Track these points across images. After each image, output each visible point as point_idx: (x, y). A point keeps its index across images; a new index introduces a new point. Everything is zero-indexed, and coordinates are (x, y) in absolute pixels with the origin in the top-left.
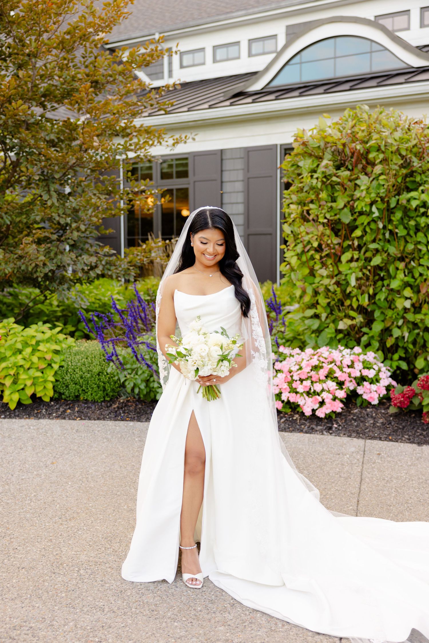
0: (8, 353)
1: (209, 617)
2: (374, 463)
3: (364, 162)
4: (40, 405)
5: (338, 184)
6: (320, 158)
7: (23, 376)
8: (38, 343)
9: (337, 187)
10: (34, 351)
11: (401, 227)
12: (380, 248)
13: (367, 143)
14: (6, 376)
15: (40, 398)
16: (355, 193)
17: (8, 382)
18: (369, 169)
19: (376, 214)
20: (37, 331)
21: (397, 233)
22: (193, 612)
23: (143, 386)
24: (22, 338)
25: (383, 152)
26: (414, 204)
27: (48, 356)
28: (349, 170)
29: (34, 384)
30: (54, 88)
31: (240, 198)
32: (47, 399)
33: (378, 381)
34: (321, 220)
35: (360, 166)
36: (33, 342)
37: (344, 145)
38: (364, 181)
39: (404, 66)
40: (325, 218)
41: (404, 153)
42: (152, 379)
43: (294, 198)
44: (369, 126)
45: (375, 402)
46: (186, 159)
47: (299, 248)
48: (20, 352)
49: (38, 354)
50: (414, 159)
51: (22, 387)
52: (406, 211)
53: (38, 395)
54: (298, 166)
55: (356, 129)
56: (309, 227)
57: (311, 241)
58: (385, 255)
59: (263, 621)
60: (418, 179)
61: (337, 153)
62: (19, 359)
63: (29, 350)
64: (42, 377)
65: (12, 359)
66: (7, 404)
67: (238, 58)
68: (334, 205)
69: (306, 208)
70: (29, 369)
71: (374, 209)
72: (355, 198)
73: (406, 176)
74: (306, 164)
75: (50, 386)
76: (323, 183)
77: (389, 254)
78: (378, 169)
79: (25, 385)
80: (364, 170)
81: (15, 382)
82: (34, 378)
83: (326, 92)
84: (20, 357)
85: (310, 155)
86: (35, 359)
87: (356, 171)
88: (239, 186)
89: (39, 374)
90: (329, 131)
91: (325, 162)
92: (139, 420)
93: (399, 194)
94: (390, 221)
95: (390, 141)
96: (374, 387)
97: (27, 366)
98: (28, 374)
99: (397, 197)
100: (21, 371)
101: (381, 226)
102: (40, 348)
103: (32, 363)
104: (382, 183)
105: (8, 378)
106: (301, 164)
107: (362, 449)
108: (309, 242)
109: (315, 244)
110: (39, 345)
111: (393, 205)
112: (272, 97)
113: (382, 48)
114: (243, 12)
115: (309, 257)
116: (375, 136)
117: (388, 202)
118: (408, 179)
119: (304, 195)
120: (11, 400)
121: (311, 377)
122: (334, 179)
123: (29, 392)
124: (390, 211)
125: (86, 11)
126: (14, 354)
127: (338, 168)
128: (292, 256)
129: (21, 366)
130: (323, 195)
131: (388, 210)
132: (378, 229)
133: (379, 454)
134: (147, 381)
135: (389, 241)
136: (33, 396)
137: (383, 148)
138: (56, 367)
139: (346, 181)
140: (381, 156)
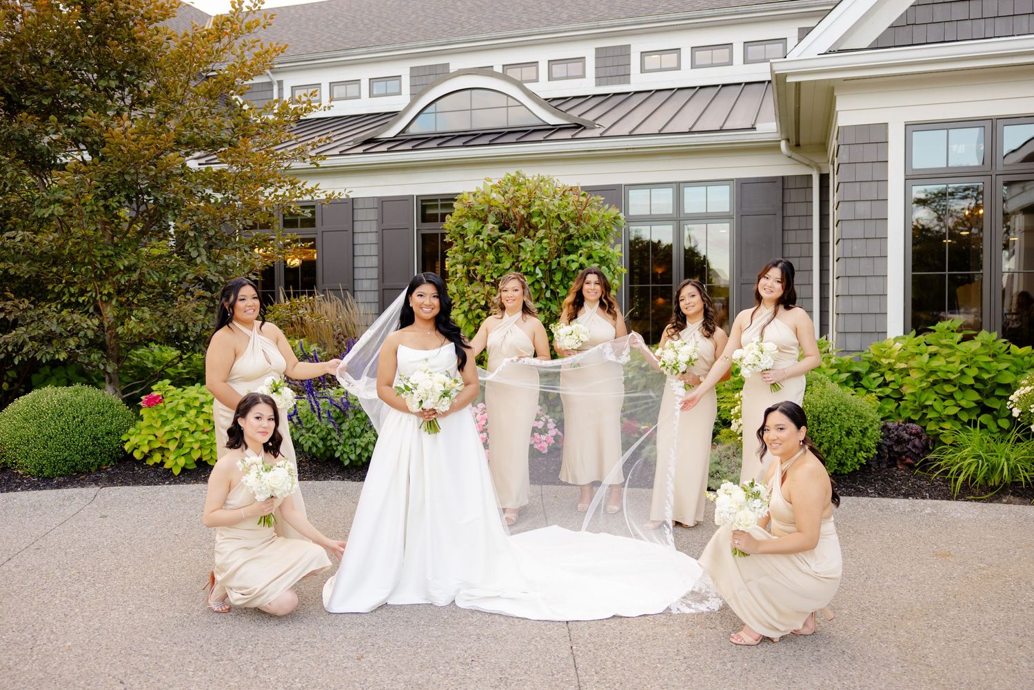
0: (171, 416)
1: (456, 621)
2: (553, 504)
3: (526, 225)
4: (206, 469)
5: (504, 246)
6: (484, 220)
7: (189, 439)
8: (202, 404)
9: (502, 249)
10: (198, 413)
11: (561, 287)
12: (543, 307)
13: (529, 207)
14: (169, 440)
15: (206, 462)
16: (521, 254)
17: (172, 446)
18: (532, 232)
19: (540, 275)
20: (198, 393)
21: (558, 293)
22: (442, 620)
23: (320, 445)
24: (183, 401)
25: (545, 218)
26: (574, 266)
28: (513, 233)
29: (200, 448)
30: (198, 136)
31: (374, 250)
33: (546, 432)
34: (488, 280)
35: (523, 229)
36: (197, 404)
37: (508, 209)
38: (528, 244)
39: (539, 122)
40: (492, 277)
41: (563, 218)
42: (329, 437)
43: (460, 258)
44: (530, 193)
45: (546, 451)
46: (313, 207)
47: (465, 306)
48: (183, 414)
49: (203, 416)
50: (572, 225)
51: (188, 450)
52: (566, 272)
53: (204, 459)
54: (463, 227)
55: (518, 194)
56: (476, 286)
57: (478, 300)
58: (547, 314)
59: (502, 619)
60: (576, 243)
61: (500, 216)
62: (182, 422)
63: (193, 412)
64: (209, 440)
65: (176, 422)
66: (171, 469)
67: (359, 97)
68: (500, 265)
69: (472, 268)
70: (195, 431)
71: (538, 270)
72: (520, 259)
73: (565, 239)
74: (471, 226)
76: (489, 244)
77: (551, 312)
78: (541, 233)
79: (192, 448)
80: (526, 234)
81: (180, 446)
82: (201, 441)
83: (465, 145)
84: (184, 420)
85: (474, 217)
86: (200, 421)
87: (519, 234)
88: (373, 238)
89: (205, 437)
90: (494, 195)
91: (490, 226)
92: (317, 480)
93: (559, 256)
94: (552, 281)
95: (551, 207)
96: (543, 438)
97: (192, 429)
98: (194, 438)
99: (558, 259)
100: (187, 434)
101: (544, 286)
102: (203, 410)
103: (198, 425)
104: (545, 246)
105: (171, 442)
106: (465, 225)
107: (540, 493)
108: (475, 301)
109: (483, 303)
110: (203, 407)
111: (553, 267)
112: (408, 146)
113: (519, 104)
114: (364, 50)
115: (475, 315)
116: (538, 202)
117: (550, 263)
118: (567, 242)
119: (468, 255)
120: (176, 464)
121: (486, 429)
122: (500, 241)
123: (196, 456)
124: (551, 272)
125: (237, 60)
126: (176, 417)
127: (502, 229)
128: (458, 315)
129: (187, 429)
130: (490, 256)
131: (550, 271)
132: (541, 288)
133: (556, 497)
134: (323, 439)
135: (550, 300)
136: (199, 460)
137: (545, 214)
139: (511, 244)
140: (544, 221)
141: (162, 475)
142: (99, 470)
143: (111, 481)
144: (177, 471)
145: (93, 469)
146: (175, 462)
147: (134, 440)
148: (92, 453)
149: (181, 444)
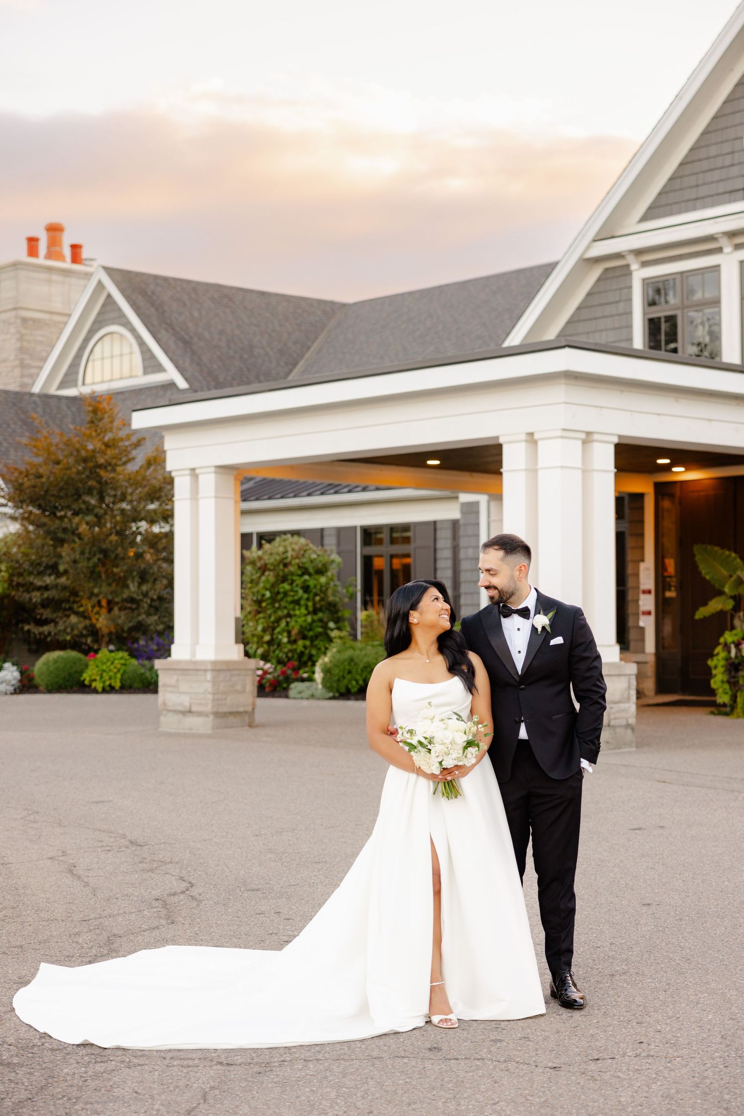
0: (100, 664)
4: (112, 689)
7: (105, 674)
8: (115, 660)
10: (112, 663)
14: (97, 676)
15: (114, 687)
17: (98, 678)
27: (119, 666)
29: (110, 679)
32: (116, 688)
48: (105, 663)
49: (114, 665)
51: (104, 679)
53: (113, 684)
62: (104, 667)
63: (109, 663)
65: (101, 667)
66: (97, 688)
70: (109, 672)
75: (118, 681)
79: (106, 679)
86: (112, 667)
89: (114, 675)
102: (116, 662)
103: (110, 669)
123: (108, 683)
126: (102, 665)
129: (105, 670)
136: (110, 685)
138: (122, 671)
141: (95, 691)
142: (71, 688)
143: (75, 692)
144: (100, 690)
145: (69, 687)
146: (98, 685)
147: (84, 675)
148: (68, 681)
149: (101, 677)
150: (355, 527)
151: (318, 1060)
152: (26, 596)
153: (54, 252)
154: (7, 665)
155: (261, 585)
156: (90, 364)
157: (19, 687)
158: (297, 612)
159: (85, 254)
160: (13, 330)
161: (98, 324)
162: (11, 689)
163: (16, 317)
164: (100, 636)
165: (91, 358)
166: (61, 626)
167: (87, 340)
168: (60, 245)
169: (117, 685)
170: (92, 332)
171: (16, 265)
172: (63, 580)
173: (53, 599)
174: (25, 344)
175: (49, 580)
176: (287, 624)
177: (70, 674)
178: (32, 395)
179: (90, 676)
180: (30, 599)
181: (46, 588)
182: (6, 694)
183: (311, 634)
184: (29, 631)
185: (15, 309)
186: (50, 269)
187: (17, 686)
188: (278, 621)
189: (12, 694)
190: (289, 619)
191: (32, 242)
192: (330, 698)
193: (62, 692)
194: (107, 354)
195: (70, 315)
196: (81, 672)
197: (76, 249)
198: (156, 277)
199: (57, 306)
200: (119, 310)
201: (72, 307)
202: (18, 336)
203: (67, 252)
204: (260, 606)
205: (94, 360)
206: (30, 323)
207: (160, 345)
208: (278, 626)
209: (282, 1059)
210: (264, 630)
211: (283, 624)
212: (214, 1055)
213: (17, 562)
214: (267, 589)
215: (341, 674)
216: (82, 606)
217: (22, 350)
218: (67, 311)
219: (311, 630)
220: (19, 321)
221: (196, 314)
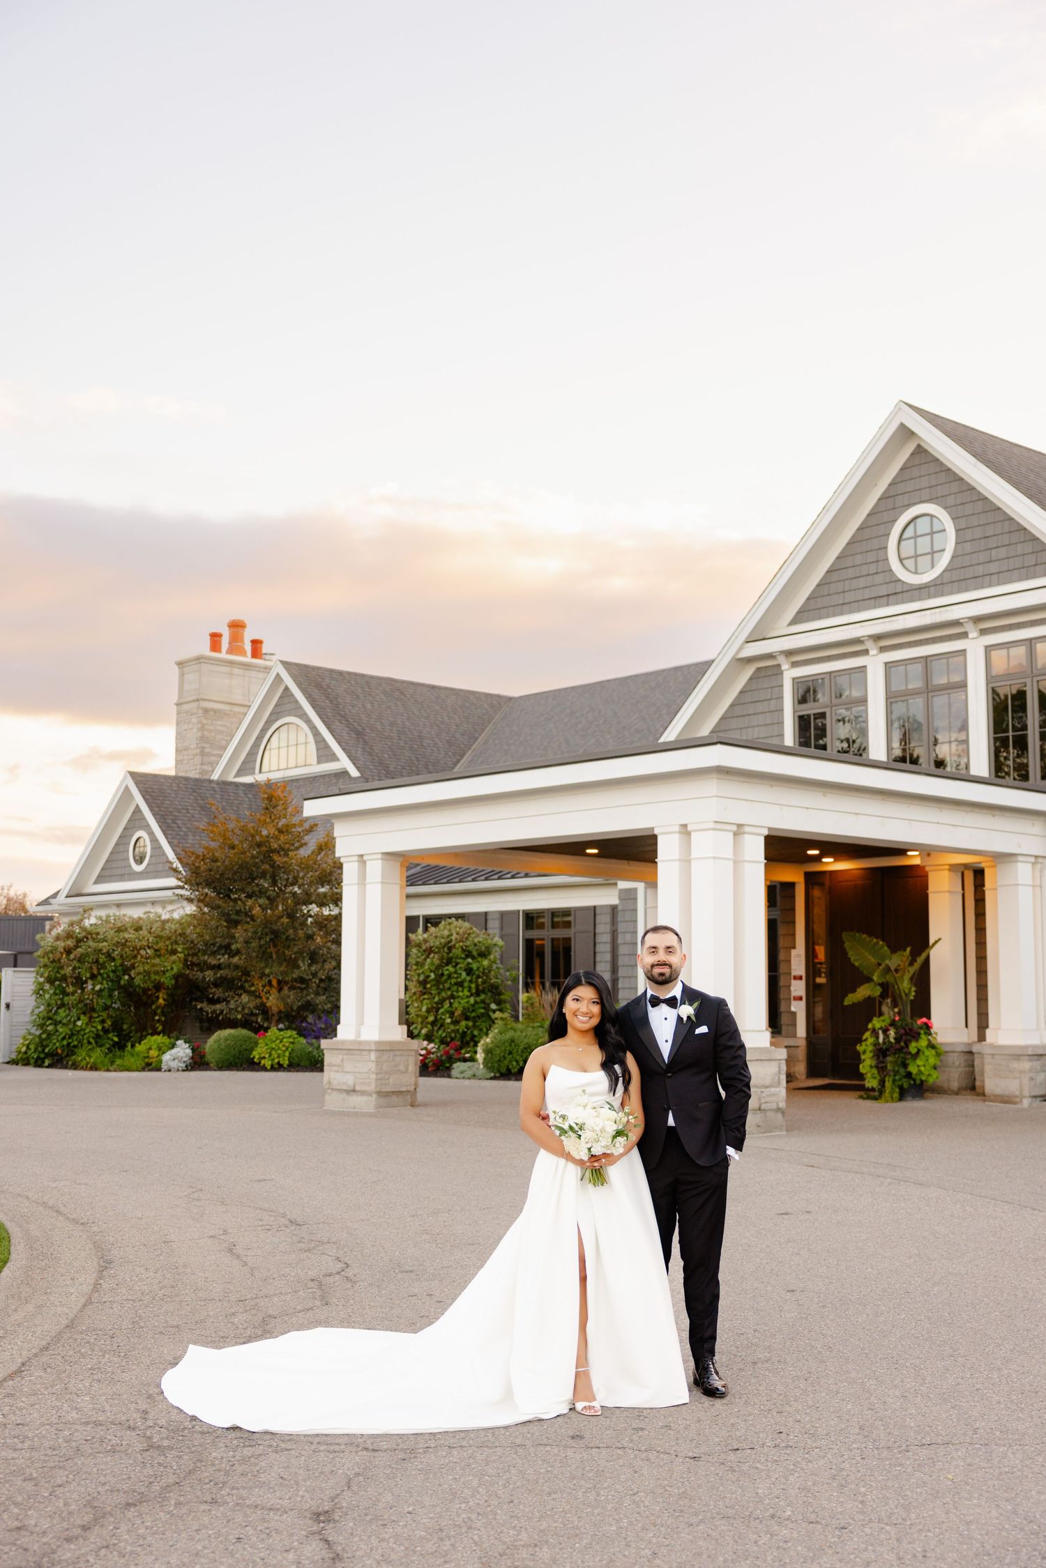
0: (269, 1043)
7: (273, 1052)
8: (285, 1038)
10: (281, 1042)
17: (267, 1056)
27: (287, 1044)
29: (279, 1057)
32: (285, 1066)
36: (283, 1038)
48: (274, 1042)
51: (273, 1058)
53: (281, 1062)
62: (273, 1045)
63: (278, 1041)
64: (284, 1054)
65: (270, 1045)
66: (266, 1066)
70: (278, 1050)
75: (286, 1058)
79: (274, 1056)
82: (280, 1054)
86: (281, 1045)
102: (285, 1041)
123: (276, 1061)
134: (321, 1058)
136: (278, 1063)
138: (290, 1049)
141: (264, 1069)
142: (241, 1066)
143: (243, 1070)
144: (269, 1067)
145: (239, 1065)
146: (268, 1063)
147: (254, 1053)
148: (238, 1058)
149: (270, 1055)
150: (519, 911)
151: (462, 1447)
152: (200, 975)
153: (235, 648)
154: (179, 1042)
155: (426, 967)
156: (267, 753)
157: (190, 1064)
158: (461, 994)
159: (265, 649)
160: (194, 720)
161: (276, 715)
162: (184, 1065)
163: (198, 707)
164: (270, 1014)
165: (268, 748)
166: (232, 1005)
167: (264, 731)
168: (242, 641)
169: (286, 1063)
170: (269, 723)
171: (199, 659)
172: (235, 960)
173: (226, 979)
174: (205, 733)
175: (224, 959)
176: (451, 1004)
177: (240, 1052)
178: (211, 782)
179: (260, 1054)
180: (204, 978)
181: (219, 967)
182: (178, 1070)
183: (474, 1014)
184: (201, 1009)
185: (198, 700)
186: (231, 663)
187: (188, 1063)
188: (442, 1002)
189: (183, 1071)
190: (452, 1001)
191: (215, 638)
192: (491, 1079)
193: (232, 1070)
194: (283, 744)
195: (250, 707)
196: (252, 1050)
197: (256, 644)
198: (331, 671)
199: (238, 698)
200: (297, 701)
201: (252, 699)
202: (200, 726)
203: (248, 647)
204: (425, 988)
205: (270, 749)
206: (211, 713)
207: (333, 736)
208: (442, 1007)
209: (427, 1445)
210: (428, 1011)
211: (446, 1005)
212: (360, 1440)
213: (192, 942)
214: (431, 971)
215: (502, 1054)
216: (253, 985)
217: (202, 738)
218: (247, 703)
219: (473, 1011)
220: (200, 711)
221: (369, 706)
